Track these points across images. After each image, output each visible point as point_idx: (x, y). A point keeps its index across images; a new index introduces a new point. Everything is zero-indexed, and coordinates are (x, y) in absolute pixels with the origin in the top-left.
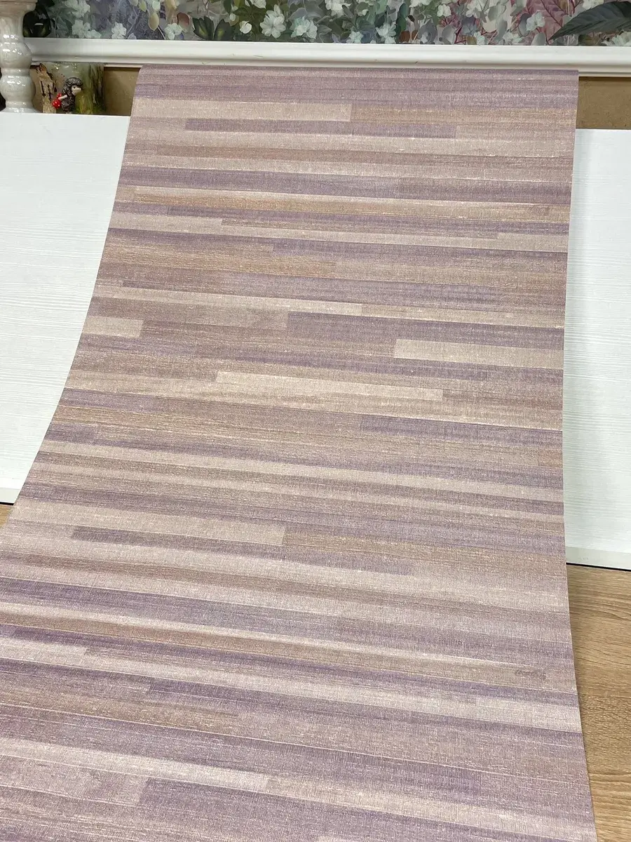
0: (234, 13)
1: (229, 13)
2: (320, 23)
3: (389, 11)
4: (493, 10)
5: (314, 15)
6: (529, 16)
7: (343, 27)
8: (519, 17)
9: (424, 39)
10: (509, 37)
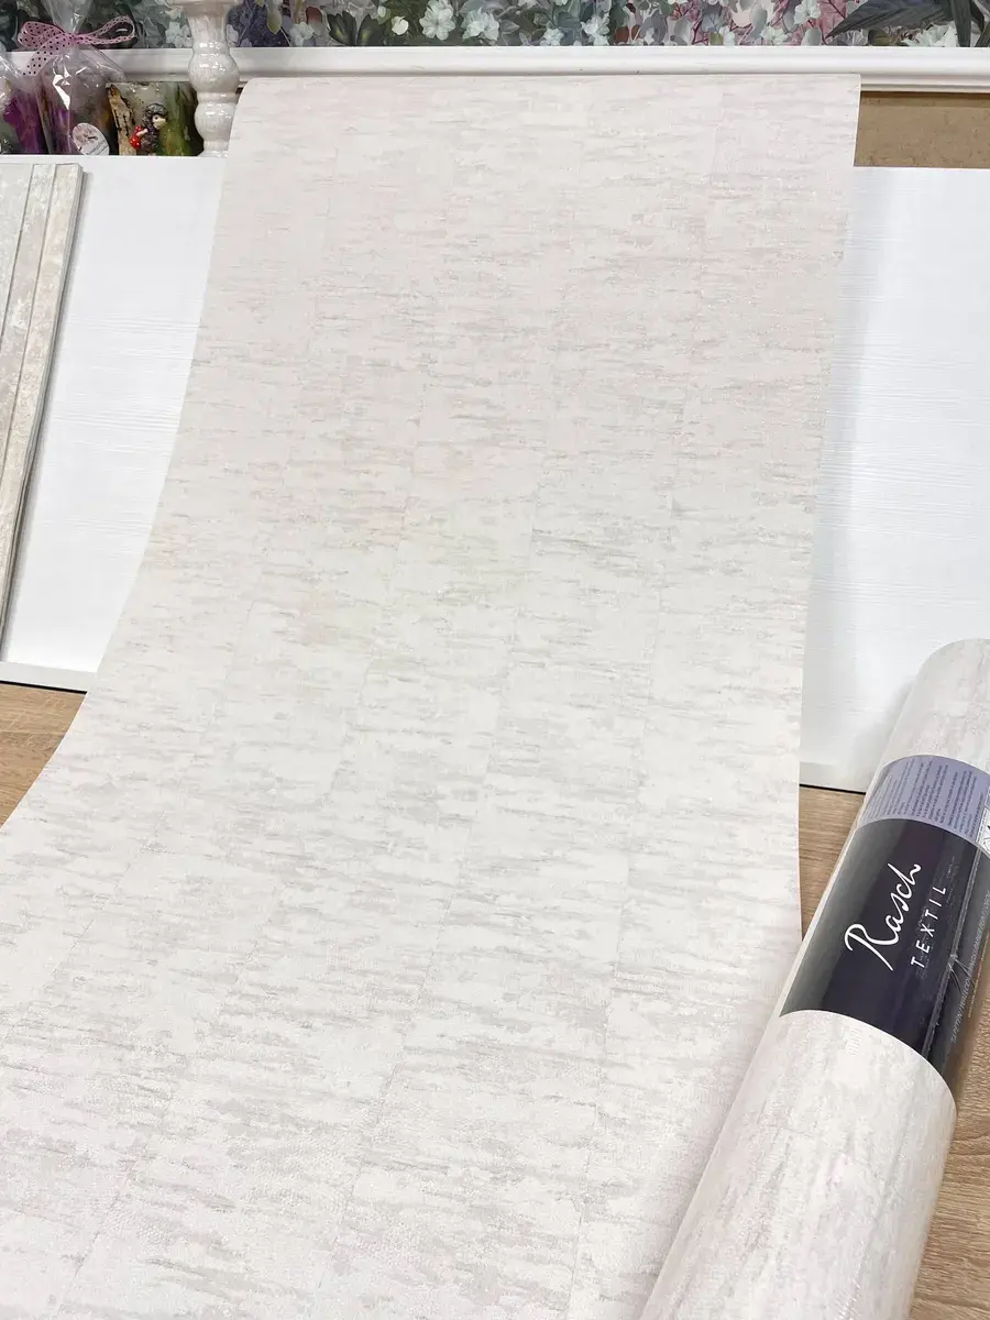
0: (383, 5)
1: (377, 6)
2: (504, 18)
5: (494, 5)
6: (799, 1)
7: (536, 20)
8: (784, 4)
9: (649, 38)
10: (769, 32)
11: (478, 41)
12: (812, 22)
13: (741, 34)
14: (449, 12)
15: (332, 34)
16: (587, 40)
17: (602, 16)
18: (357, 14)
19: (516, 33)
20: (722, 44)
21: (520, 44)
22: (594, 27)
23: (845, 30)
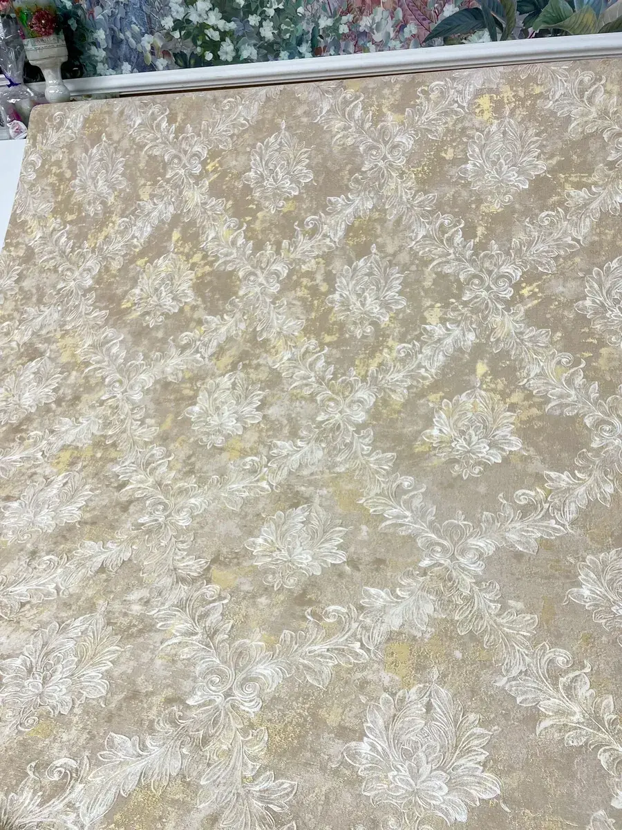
0: (201, 46)
1: (197, 46)
2: (259, 48)
3: (305, 33)
4: (378, 25)
5: (254, 42)
6: (405, 26)
7: (275, 48)
8: (398, 28)
9: (332, 52)
10: (392, 43)
11: (247, 61)
12: (414, 36)
13: (378, 45)
14: (232, 47)
15: (176, 63)
16: (301, 56)
17: (307, 42)
18: (187, 52)
19: (266, 55)
20: (368, 51)
21: (268, 60)
22: (304, 48)
23: (431, 38)
